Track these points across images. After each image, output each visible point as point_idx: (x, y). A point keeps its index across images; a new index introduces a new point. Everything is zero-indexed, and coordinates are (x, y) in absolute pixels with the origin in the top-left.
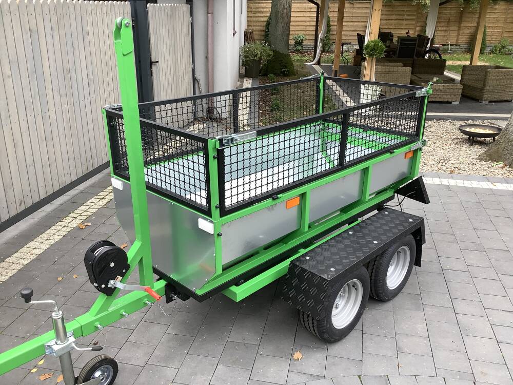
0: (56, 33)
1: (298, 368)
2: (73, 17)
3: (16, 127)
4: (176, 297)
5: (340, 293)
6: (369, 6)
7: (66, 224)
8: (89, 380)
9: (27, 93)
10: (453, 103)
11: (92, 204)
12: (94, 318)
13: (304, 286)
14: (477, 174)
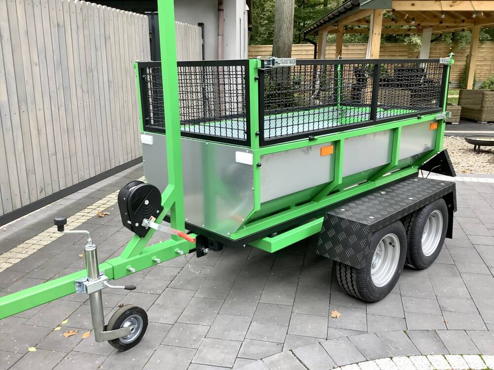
0: (81, 31)
1: (338, 324)
2: (96, 19)
3: (40, 114)
4: (207, 250)
5: (376, 251)
6: (362, 48)
7: (85, 214)
8: (119, 328)
9: (52, 82)
10: (453, 123)
11: (110, 199)
12: (125, 261)
13: (342, 236)
14: (489, 174)
